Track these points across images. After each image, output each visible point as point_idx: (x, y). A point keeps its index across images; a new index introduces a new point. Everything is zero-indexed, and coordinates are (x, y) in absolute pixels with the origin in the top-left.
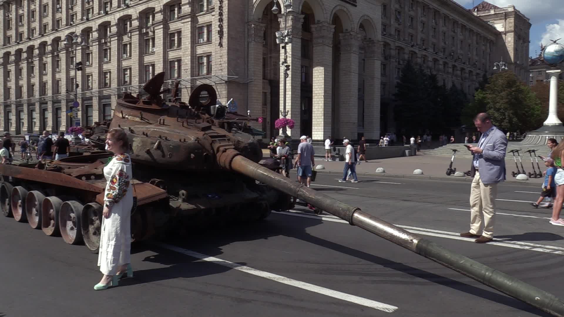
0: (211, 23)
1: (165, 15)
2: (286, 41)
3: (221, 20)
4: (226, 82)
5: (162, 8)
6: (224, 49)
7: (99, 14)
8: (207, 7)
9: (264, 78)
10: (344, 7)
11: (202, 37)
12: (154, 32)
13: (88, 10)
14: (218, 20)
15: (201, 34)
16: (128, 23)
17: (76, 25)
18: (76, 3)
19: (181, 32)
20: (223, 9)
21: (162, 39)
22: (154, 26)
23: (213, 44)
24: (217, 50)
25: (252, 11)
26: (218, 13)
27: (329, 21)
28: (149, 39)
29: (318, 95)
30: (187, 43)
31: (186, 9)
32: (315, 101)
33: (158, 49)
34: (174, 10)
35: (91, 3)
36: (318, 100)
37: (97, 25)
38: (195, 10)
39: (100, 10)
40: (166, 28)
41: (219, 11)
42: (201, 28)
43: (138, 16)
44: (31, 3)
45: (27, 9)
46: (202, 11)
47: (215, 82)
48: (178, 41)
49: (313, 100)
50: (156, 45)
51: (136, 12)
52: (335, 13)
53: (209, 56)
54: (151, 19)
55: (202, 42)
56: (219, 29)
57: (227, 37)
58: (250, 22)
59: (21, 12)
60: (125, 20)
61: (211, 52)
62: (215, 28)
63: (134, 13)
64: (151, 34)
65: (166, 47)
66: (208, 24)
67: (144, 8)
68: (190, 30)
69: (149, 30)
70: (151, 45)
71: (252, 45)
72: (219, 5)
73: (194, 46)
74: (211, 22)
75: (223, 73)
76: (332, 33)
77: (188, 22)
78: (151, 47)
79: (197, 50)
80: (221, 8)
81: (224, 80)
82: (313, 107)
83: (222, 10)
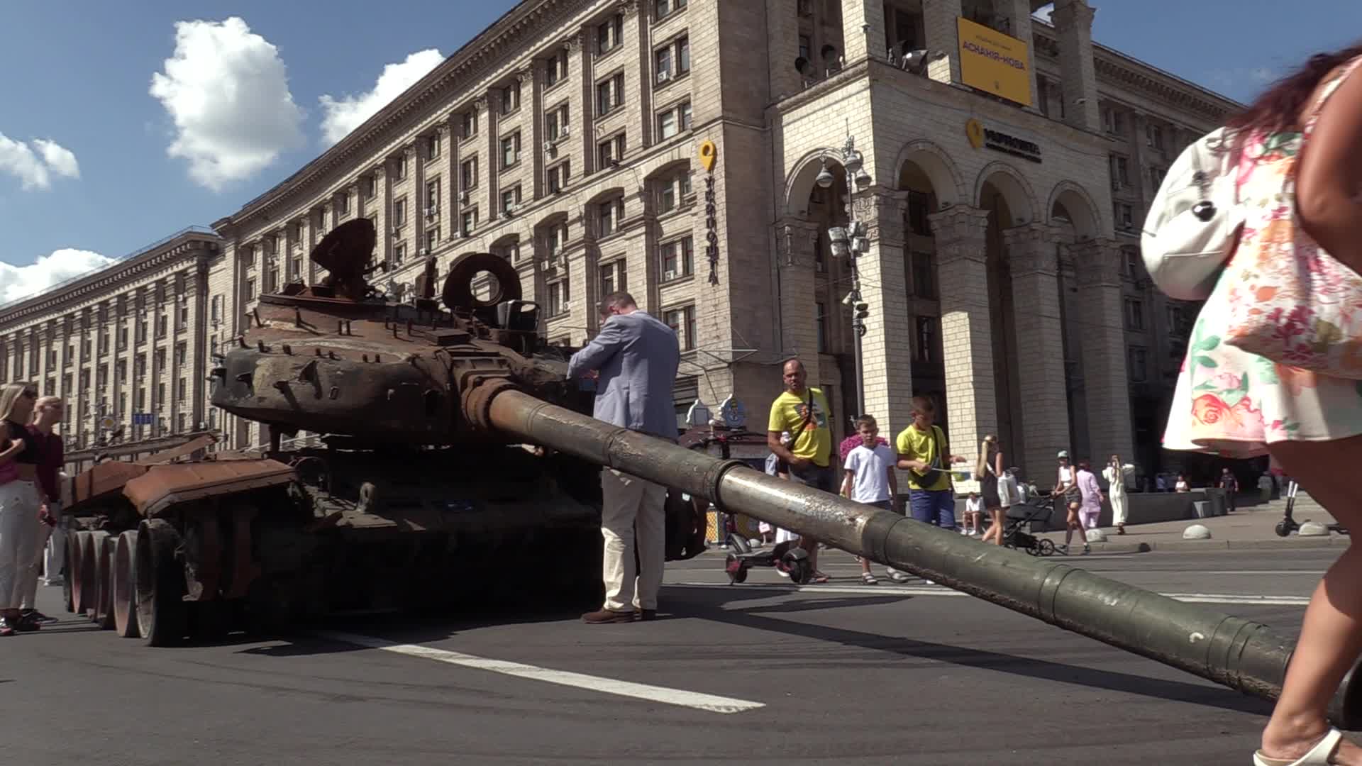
0: (690, 233)
1: (590, 226)
2: (855, 247)
3: (712, 223)
4: (730, 364)
5: (583, 211)
6: (721, 288)
7: (452, 239)
8: (681, 198)
9: (824, 350)
10: (1010, 165)
11: (674, 268)
12: (567, 266)
13: (431, 233)
14: (705, 225)
15: (669, 262)
16: (513, 252)
17: (405, 268)
18: (406, 220)
19: (624, 260)
20: (716, 197)
21: (584, 280)
22: (566, 253)
23: (696, 279)
24: (706, 292)
25: (783, 195)
26: (704, 207)
27: (971, 200)
28: (557, 284)
29: (959, 381)
30: (640, 284)
31: (635, 207)
32: (952, 397)
33: (576, 303)
34: (610, 213)
35: (436, 218)
36: (960, 393)
37: (448, 263)
38: (654, 209)
39: (453, 230)
40: (592, 253)
41: (707, 203)
42: (670, 246)
43: (533, 234)
44: (317, 231)
45: (308, 244)
46: (671, 209)
47: (703, 368)
48: (619, 281)
49: (948, 395)
50: (571, 294)
51: (528, 226)
52: (985, 182)
53: (689, 309)
54: (560, 237)
55: (672, 277)
56: (708, 244)
57: (726, 261)
58: (780, 221)
59: (297, 252)
60: (506, 247)
61: (693, 299)
62: (700, 244)
63: (525, 229)
64: (560, 271)
65: (593, 298)
66: (684, 235)
67: (545, 216)
68: (644, 254)
69: (556, 264)
70: (561, 297)
71: (789, 274)
72: (707, 189)
73: (654, 288)
74: (691, 230)
75: (721, 345)
76: (982, 230)
77: (640, 235)
78: (561, 302)
79: (663, 298)
80: (710, 195)
81: (724, 361)
82: (949, 413)
83: (712, 200)
